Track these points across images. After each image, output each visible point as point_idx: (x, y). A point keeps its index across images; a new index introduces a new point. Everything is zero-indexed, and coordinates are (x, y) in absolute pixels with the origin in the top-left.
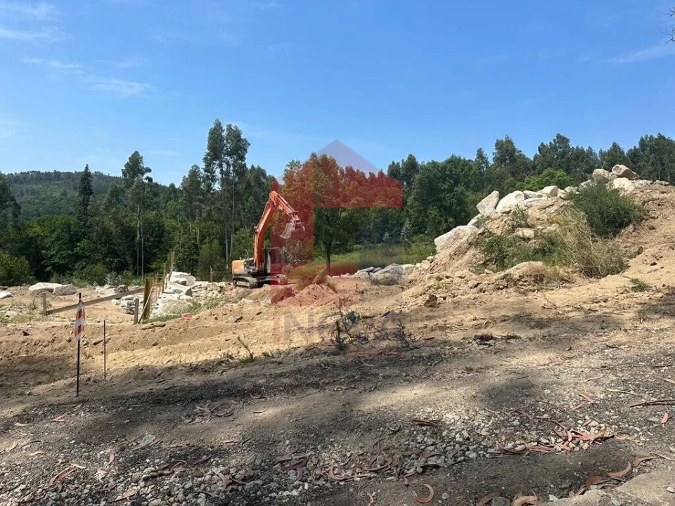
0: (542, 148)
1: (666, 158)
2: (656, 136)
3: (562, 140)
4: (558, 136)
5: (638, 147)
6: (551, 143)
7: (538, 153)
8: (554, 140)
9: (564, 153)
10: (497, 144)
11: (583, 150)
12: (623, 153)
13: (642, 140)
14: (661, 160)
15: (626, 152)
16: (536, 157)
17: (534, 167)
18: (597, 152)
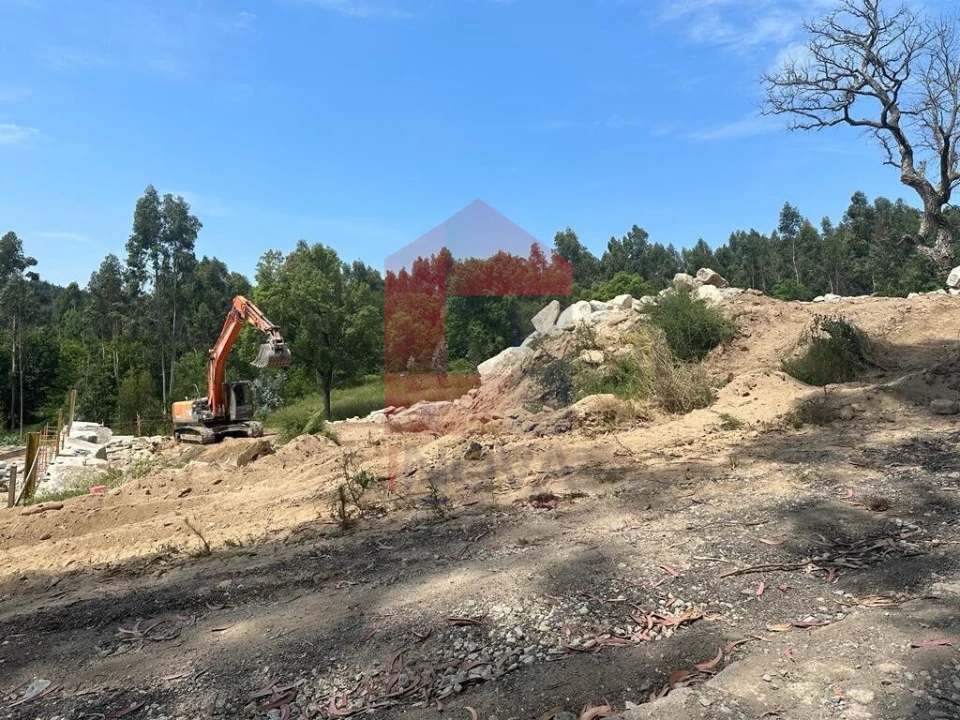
0: (612, 245)
1: (761, 262)
2: (748, 232)
3: (639, 234)
4: (635, 228)
5: (728, 245)
6: (625, 238)
7: (608, 251)
8: (629, 234)
9: (640, 252)
10: (557, 238)
11: (663, 248)
12: (710, 252)
13: (733, 237)
14: (755, 262)
15: (714, 251)
16: (605, 256)
17: (603, 270)
18: (680, 251)
